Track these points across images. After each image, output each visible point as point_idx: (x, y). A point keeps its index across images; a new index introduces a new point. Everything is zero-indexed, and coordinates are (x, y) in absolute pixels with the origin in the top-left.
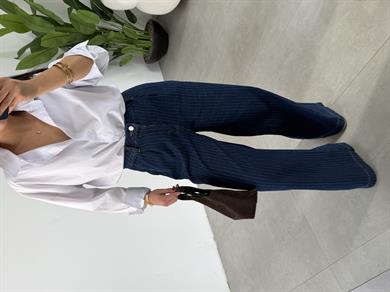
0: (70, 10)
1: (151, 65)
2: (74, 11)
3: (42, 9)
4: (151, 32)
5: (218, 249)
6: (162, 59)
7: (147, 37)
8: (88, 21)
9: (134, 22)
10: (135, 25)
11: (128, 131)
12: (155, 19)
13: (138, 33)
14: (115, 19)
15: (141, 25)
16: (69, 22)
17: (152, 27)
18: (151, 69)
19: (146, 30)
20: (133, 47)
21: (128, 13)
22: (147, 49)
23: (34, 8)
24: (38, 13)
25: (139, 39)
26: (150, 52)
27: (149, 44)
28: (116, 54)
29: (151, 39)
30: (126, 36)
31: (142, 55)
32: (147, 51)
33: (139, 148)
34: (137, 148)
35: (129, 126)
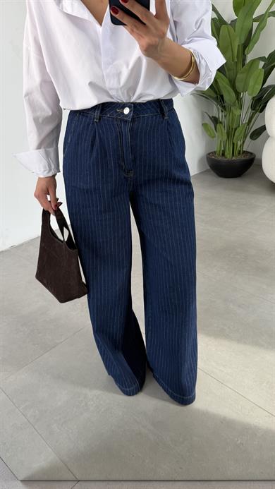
0: (262, 59)
1: (206, 160)
2: (262, 64)
3: (260, 28)
4: (242, 157)
6: (212, 172)
7: (236, 153)
8: (251, 83)
9: (251, 137)
10: (248, 138)
11: (123, 106)
12: (255, 162)
13: (239, 143)
14: (253, 115)
15: (249, 145)
16: (248, 61)
17: (248, 157)
18: (201, 161)
19: (244, 152)
20: (225, 137)
21: (264, 128)
22: (223, 155)
23: (262, 19)
24: (256, 24)
25: (233, 144)
26: (220, 158)
27: (229, 156)
28: (215, 120)
29: (234, 158)
30: (236, 129)
31: (215, 150)
32: (221, 154)
33: (100, 119)
34: (100, 117)
35: (130, 107)
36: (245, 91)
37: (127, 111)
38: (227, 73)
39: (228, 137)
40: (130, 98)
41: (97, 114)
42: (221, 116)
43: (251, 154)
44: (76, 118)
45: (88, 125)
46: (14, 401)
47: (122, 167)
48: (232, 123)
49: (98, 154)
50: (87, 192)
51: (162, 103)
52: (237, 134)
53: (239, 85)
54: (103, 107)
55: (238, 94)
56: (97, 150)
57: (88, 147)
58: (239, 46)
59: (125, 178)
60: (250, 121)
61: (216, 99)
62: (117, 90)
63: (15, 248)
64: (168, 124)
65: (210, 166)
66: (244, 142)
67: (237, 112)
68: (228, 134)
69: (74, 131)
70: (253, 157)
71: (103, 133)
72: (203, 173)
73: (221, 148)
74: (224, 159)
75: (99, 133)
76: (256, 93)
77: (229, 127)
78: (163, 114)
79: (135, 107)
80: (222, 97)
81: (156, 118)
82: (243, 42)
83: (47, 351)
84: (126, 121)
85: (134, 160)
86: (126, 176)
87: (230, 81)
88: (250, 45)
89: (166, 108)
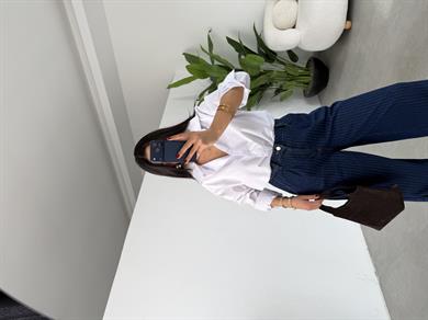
0: (240, 56)
2: (243, 57)
3: (218, 59)
4: (312, 68)
7: (307, 73)
8: (256, 63)
9: (296, 61)
10: (297, 64)
11: (275, 149)
12: (316, 56)
13: (299, 71)
14: (278, 60)
15: (302, 63)
17: (312, 64)
18: (311, 103)
19: (307, 66)
20: (294, 83)
21: (289, 52)
22: (307, 84)
23: (213, 58)
24: (216, 63)
25: (300, 75)
26: (310, 87)
27: (309, 79)
28: (278, 91)
29: (311, 75)
30: (289, 74)
31: (302, 91)
32: (307, 86)
35: (277, 146)
36: (259, 68)
37: (278, 148)
39: (293, 80)
42: (275, 87)
43: (309, 60)
48: (283, 77)
52: (292, 73)
55: (261, 74)
60: (282, 63)
61: (263, 91)
66: (299, 67)
67: (275, 74)
68: (290, 80)
70: (312, 59)
72: (321, 102)
73: (301, 86)
74: (311, 84)
76: (262, 59)
77: (285, 80)
79: (277, 143)
80: (262, 86)
84: (285, 150)
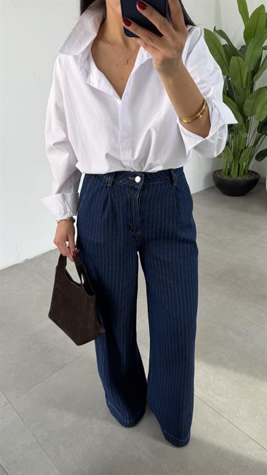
1: (211, 177)
4: (247, 178)
5: (16, 265)
6: (217, 189)
7: (242, 172)
8: (258, 109)
9: (257, 158)
10: (254, 160)
11: (135, 174)
12: (260, 181)
13: (245, 164)
14: (259, 138)
15: (254, 165)
16: (256, 88)
17: (252, 178)
18: (207, 178)
19: (249, 171)
20: (231, 158)
22: (229, 173)
25: (239, 165)
26: (226, 178)
27: (234, 175)
29: (239, 178)
30: (242, 151)
31: (221, 168)
32: (227, 173)
33: (112, 185)
34: (113, 183)
35: (141, 177)
36: (252, 115)
37: (138, 179)
38: (236, 99)
39: (234, 158)
40: (142, 168)
41: (110, 179)
43: (256, 174)
44: (92, 180)
45: (102, 188)
46: (25, 420)
47: (130, 227)
48: (239, 145)
49: (109, 216)
50: (97, 246)
51: (172, 172)
52: (243, 155)
53: (246, 109)
54: (117, 175)
55: (245, 117)
56: (108, 213)
57: (100, 208)
58: (248, 73)
59: (133, 236)
60: (256, 143)
62: (131, 162)
63: (28, 262)
64: (177, 189)
65: (215, 184)
66: (249, 163)
67: (243, 135)
68: (234, 155)
69: (89, 191)
70: (257, 177)
71: (115, 197)
72: (208, 190)
73: (227, 166)
74: (229, 178)
75: (111, 198)
77: (235, 148)
78: (172, 182)
79: (146, 176)
81: (165, 185)
82: (252, 69)
83: (57, 371)
84: (137, 189)
85: (142, 222)
86: (134, 234)
87: (238, 105)
88: (259, 72)
89: (175, 176)
